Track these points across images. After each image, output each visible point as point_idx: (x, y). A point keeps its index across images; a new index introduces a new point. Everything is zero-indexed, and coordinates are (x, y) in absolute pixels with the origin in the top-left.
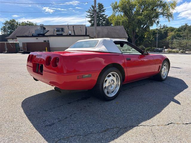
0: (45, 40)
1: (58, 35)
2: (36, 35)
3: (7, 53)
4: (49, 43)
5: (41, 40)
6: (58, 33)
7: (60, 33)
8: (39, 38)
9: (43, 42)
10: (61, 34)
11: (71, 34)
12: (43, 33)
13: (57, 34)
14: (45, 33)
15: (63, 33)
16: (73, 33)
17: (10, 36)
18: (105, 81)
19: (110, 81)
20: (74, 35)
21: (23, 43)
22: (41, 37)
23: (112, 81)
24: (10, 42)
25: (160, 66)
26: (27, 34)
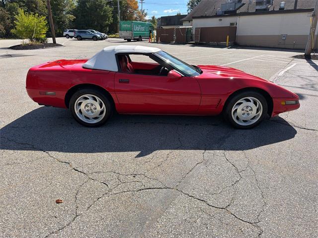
0: (232, 22)
1: (258, 12)
2: (221, 14)
3: (174, 44)
4: (236, 27)
5: (227, 22)
6: (258, 7)
7: (263, 7)
8: (223, 19)
9: (229, 25)
10: (265, 10)
11: (283, 9)
12: (234, 10)
13: (256, 10)
14: (237, 8)
15: (269, 7)
16: (293, 4)
17: (187, 17)
18: (80, 104)
19: (89, 105)
20: (293, 8)
21: (196, 28)
22: (227, 16)
23: (92, 105)
24: (180, 27)
25: (221, 100)
26: (207, 13)
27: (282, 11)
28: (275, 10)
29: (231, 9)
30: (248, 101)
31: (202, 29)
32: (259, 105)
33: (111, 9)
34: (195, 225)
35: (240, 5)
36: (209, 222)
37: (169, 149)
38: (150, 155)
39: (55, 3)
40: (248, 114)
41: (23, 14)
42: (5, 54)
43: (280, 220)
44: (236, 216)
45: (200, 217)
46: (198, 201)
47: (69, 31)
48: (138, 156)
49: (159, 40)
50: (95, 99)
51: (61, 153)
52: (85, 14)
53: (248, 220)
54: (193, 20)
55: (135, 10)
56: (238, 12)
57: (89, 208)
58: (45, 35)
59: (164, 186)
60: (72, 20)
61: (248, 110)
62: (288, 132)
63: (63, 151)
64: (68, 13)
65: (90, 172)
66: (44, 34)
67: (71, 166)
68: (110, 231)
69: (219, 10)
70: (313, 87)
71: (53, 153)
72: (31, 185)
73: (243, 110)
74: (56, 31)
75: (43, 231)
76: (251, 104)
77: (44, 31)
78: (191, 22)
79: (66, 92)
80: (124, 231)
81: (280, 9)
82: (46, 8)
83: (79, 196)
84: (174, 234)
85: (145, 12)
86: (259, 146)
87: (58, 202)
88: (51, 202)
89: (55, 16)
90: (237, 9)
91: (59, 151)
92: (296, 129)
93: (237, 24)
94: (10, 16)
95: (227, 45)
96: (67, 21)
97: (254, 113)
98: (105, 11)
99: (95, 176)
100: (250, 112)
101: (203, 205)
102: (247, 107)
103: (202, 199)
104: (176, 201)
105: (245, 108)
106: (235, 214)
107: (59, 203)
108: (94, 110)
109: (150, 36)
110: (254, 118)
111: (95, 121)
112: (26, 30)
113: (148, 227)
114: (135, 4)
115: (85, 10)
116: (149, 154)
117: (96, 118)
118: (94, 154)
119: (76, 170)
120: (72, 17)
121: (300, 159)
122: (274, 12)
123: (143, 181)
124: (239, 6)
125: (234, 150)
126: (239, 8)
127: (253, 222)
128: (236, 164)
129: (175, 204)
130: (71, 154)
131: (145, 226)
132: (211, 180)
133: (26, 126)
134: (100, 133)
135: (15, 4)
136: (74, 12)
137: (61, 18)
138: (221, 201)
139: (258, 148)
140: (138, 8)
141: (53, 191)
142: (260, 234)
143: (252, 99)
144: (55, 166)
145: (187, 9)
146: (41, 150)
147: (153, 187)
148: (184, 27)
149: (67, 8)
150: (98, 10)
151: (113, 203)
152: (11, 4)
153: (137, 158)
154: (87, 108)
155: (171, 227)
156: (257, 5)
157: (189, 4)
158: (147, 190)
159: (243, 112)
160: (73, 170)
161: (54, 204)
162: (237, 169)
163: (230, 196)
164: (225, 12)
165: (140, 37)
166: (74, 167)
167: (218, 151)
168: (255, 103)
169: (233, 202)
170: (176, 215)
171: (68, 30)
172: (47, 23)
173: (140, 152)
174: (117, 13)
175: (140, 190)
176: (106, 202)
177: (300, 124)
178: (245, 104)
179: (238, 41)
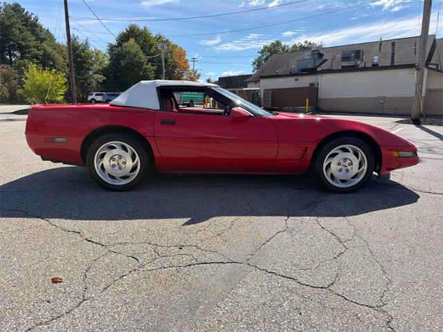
0: (312, 82)
1: (344, 70)
2: (296, 72)
4: (318, 88)
5: (305, 81)
6: (345, 64)
7: (352, 63)
8: (301, 78)
9: (308, 86)
10: (353, 66)
11: (378, 65)
12: (313, 67)
13: (343, 67)
14: (317, 64)
15: (358, 63)
16: (390, 60)
17: (252, 77)
18: (103, 156)
19: (116, 157)
20: (390, 65)
21: (265, 90)
22: (305, 75)
23: (120, 157)
24: (244, 89)
25: (306, 149)
26: (279, 72)
27: (375, 67)
28: (368, 66)
29: (310, 66)
30: (346, 150)
31: (273, 90)
32: (362, 157)
33: (152, 68)
34: (279, 310)
35: (321, 61)
36: (303, 306)
37: (235, 215)
38: (206, 222)
39: (79, 60)
40: (347, 171)
41: (35, 69)
42: (6, 118)
43: (416, 302)
44: (347, 297)
45: (288, 299)
46: (283, 278)
47: (97, 95)
48: (187, 224)
49: (217, 106)
50: (125, 149)
51: (69, 221)
52: (119, 74)
53: (366, 303)
54: (261, 80)
55: (186, 70)
56: (318, 69)
57: (105, 289)
58: (62, 97)
59: (226, 261)
60: (101, 81)
61: (347, 164)
62: (406, 196)
63: (71, 219)
64: (96, 73)
65: (112, 243)
66: (61, 95)
67: (82, 236)
68: (138, 320)
69: (294, 66)
70: (430, 150)
71: (56, 221)
72: (15, 259)
73: (339, 164)
74: (79, 95)
75: (25, 321)
76: (351, 156)
77: (62, 92)
78: (258, 84)
79: (83, 138)
80: (163, 320)
81: (373, 65)
82: (68, 66)
83: (89, 274)
84: (246, 323)
85: (198, 72)
86: (367, 212)
87: (55, 281)
88: (43, 281)
89: (79, 77)
90: (318, 67)
91: (66, 219)
92: (418, 193)
93: (318, 84)
94: (17, 76)
95: (307, 110)
96: (94, 83)
97: (355, 169)
98: (145, 71)
99: (119, 248)
100: (349, 168)
101: (292, 284)
102: (345, 160)
103: (289, 276)
104: (248, 279)
105: (342, 162)
106: (344, 296)
107: (57, 282)
108: (123, 166)
109: (204, 101)
110: (356, 176)
111: (124, 182)
112: (38, 90)
113: (204, 314)
114: (184, 62)
115: (119, 69)
116: (204, 221)
117: (125, 177)
118: (118, 222)
119: (89, 241)
120: (101, 78)
121: (432, 226)
122: (365, 69)
123: (195, 254)
124: (319, 63)
125: (331, 216)
126: (319, 66)
127: (374, 305)
128: (338, 232)
129: (246, 283)
130: (83, 221)
131: (198, 313)
132: (300, 251)
133: (21, 190)
134: (130, 197)
135: (26, 60)
136: (103, 71)
137: (87, 78)
138: (319, 278)
139: (366, 214)
140: (188, 67)
141: (49, 267)
142: (388, 322)
143: (351, 148)
144: (57, 235)
145: (252, 69)
146: (39, 217)
147: (210, 261)
148: (248, 89)
149: (96, 67)
150: (136, 69)
151: (146, 282)
152: (20, 61)
153: (185, 226)
154: (112, 163)
155: (241, 313)
156: (342, 61)
157: (254, 63)
158: (201, 265)
159: (339, 167)
160: (85, 241)
161: (48, 284)
162: (339, 239)
163: (333, 272)
164: (303, 70)
165: (192, 101)
166: (87, 236)
167: (308, 218)
168: (356, 154)
169: (339, 279)
170: (248, 297)
171: (95, 93)
172: (66, 81)
173: (189, 219)
174: (162, 73)
175: (190, 265)
176: (134, 281)
177: (422, 188)
178: (342, 155)
179: (322, 106)
